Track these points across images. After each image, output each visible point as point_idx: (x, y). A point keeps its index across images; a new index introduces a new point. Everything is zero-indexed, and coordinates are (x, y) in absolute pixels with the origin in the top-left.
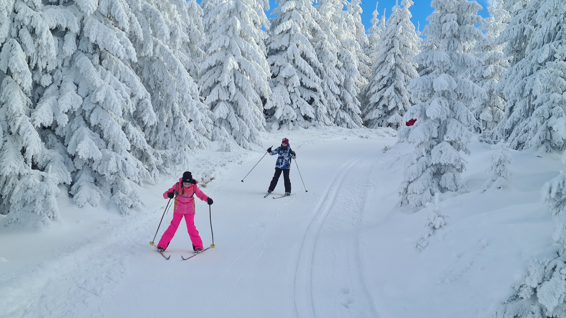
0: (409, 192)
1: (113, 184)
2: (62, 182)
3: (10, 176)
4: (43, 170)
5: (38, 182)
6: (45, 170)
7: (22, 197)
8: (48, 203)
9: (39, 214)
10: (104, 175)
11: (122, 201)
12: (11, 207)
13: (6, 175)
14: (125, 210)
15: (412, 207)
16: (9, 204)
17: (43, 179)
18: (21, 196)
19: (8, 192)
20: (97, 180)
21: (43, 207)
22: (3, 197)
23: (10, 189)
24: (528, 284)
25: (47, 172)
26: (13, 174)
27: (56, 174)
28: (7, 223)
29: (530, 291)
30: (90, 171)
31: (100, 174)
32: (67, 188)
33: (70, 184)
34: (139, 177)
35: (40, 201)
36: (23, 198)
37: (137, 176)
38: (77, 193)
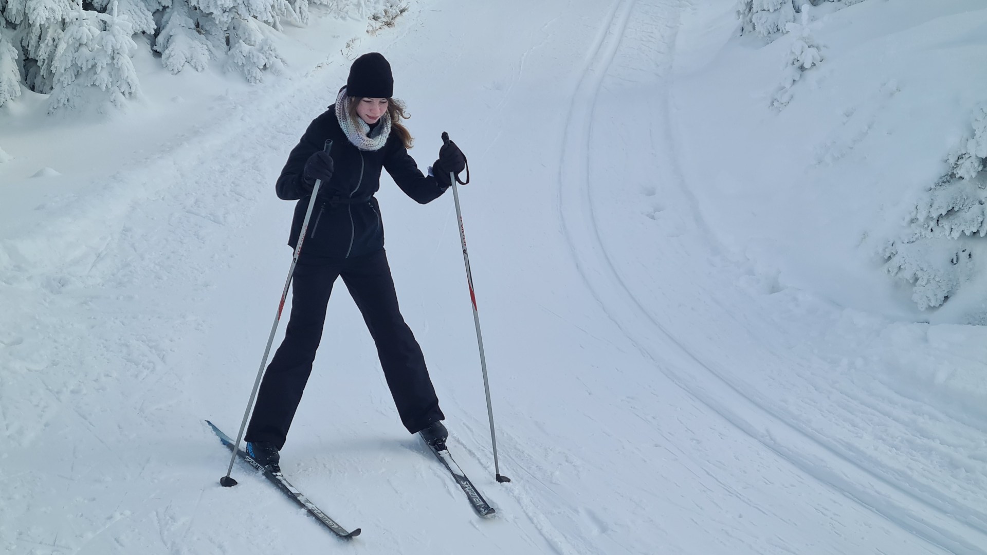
0: (754, 10)
1: (228, 29)
2: (139, 30)
3: (47, 25)
4: (103, 10)
5: (97, 32)
6: (107, 11)
7: (72, 61)
8: (119, 69)
9: (104, 89)
10: (212, 13)
11: (248, 58)
12: (55, 79)
13: (40, 25)
14: (254, 75)
15: (762, 36)
16: (51, 73)
17: (105, 26)
18: (69, 59)
19: (47, 54)
20: (200, 24)
21: (111, 75)
22: (39, 64)
23: (49, 49)
24: (972, 152)
25: (110, 14)
26: (52, 20)
27: (126, 17)
28: (51, 109)
29: (976, 165)
30: (186, 8)
31: (204, 12)
32: (148, 41)
33: (153, 32)
34: (274, 14)
35: (105, 66)
36: (74, 63)
37: (270, 12)
38: (167, 48)
